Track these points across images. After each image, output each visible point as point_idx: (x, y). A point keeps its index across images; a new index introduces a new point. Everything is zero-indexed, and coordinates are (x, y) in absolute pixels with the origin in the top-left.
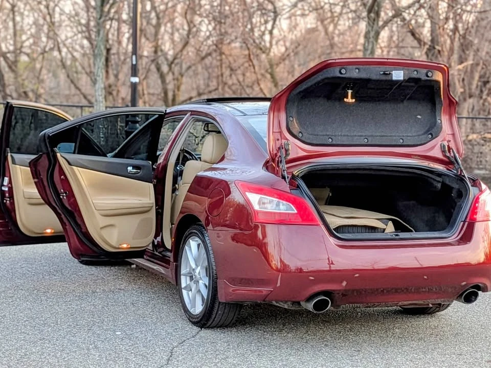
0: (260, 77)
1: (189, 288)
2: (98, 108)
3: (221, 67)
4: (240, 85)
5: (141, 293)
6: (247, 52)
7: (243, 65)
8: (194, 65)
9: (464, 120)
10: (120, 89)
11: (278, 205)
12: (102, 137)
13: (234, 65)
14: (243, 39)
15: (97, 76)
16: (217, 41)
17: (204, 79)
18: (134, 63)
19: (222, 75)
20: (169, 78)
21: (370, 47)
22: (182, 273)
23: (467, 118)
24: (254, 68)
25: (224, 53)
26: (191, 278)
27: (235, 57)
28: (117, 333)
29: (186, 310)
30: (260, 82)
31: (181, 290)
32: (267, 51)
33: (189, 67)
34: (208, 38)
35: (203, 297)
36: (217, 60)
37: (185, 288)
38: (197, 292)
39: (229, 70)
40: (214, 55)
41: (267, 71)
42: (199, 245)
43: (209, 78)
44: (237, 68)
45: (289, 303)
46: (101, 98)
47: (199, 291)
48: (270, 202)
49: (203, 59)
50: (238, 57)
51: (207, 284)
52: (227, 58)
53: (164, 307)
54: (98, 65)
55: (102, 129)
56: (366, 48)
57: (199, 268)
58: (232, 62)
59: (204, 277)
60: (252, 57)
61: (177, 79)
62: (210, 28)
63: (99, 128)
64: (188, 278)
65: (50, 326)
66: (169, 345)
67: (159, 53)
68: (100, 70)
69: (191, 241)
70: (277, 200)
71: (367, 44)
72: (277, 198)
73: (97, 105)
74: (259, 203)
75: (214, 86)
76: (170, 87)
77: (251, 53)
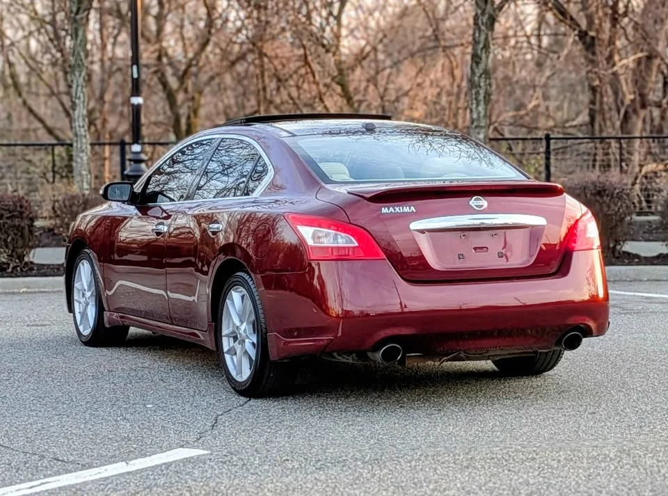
0: (323, 90)
1: (232, 352)
2: (79, 146)
3: (263, 76)
4: (295, 103)
5: (171, 370)
6: (301, 52)
7: (296, 72)
8: (218, 74)
9: (638, 140)
10: (107, 117)
11: (335, 238)
12: (87, 189)
13: (283, 73)
14: (294, 32)
15: (76, 98)
16: (254, 36)
17: (236, 97)
18: (135, 76)
19: (264, 89)
20: (180, 97)
21: (483, 37)
22: (223, 334)
23: (641, 138)
24: (314, 76)
25: (266, 55)
26: (235, 338)
27: (284, 61)
28: (148, 406)
29: (230, 379)
30: (323, 97)
31: (224, 355)
32: (333, 49)
33: (212, 78)
34: (239, 30)
35: (250, 358)
36: (256, 66)
37: (228, 352)
38: (244, 353)
39: (275, 80)
40: (250, 57)
41: (333, 79)
42: (243, 297)
43: (244, 94)
44: (287, 76)
45: (354, 355)
46: (82, 130)
47: (246, 352)
48: (327, 235)
49: (233, 63)
50: (289, 59)
51: (255, 342)
52: (270, 61)
53: (202, 382)
54: (77, 82)
55: (85, 176)
56: (477, 39)
57: (245, 324)
58: (280, 67)
59: (250, 334)
60: (310, 58)
61: (193, 99)
62: (242, 14)
63: (81, 175)
64: (232, 340)
65: (64, 403)
66: (212, 414)
67: (165, 60)
68: (80, 88)
69: (233, 292)
70: (334, 232)
71: (477, 35)
72: (334, 230)
73: (77, 142)
74: (313, 237)
75: (252, 107)
76: (183, 111)
77: (308, 53)
